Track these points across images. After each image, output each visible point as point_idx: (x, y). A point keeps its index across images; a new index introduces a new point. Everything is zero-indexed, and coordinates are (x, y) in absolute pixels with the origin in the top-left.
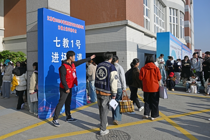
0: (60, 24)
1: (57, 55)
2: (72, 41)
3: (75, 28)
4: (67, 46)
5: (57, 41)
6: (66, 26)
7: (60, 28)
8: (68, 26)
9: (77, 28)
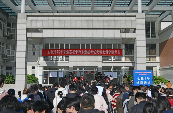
0: (140, 73)
1: (139, 82)
2: (145, 78)
3: (146, 74)
4: (143, 79)
5: (138, 78)
6: (142, 74)
7: (139, 74)
8: (143, 74)
9: (147, 74)
